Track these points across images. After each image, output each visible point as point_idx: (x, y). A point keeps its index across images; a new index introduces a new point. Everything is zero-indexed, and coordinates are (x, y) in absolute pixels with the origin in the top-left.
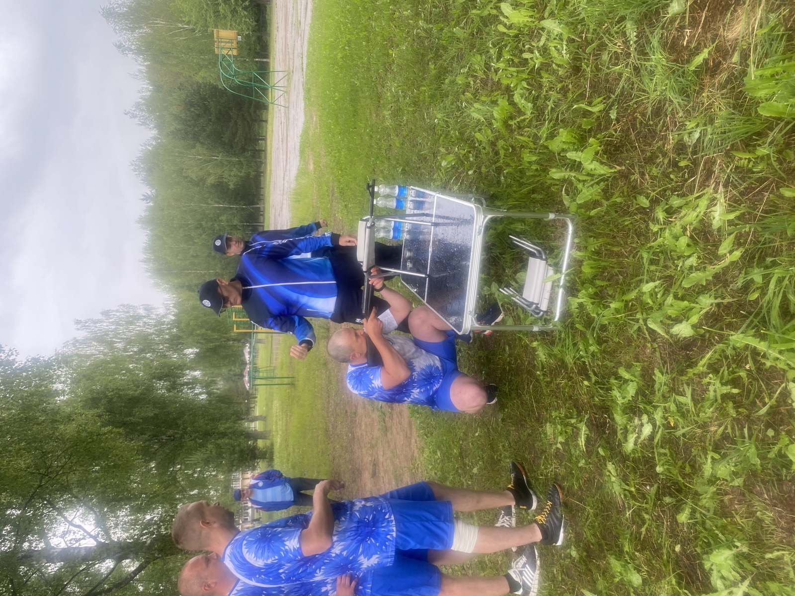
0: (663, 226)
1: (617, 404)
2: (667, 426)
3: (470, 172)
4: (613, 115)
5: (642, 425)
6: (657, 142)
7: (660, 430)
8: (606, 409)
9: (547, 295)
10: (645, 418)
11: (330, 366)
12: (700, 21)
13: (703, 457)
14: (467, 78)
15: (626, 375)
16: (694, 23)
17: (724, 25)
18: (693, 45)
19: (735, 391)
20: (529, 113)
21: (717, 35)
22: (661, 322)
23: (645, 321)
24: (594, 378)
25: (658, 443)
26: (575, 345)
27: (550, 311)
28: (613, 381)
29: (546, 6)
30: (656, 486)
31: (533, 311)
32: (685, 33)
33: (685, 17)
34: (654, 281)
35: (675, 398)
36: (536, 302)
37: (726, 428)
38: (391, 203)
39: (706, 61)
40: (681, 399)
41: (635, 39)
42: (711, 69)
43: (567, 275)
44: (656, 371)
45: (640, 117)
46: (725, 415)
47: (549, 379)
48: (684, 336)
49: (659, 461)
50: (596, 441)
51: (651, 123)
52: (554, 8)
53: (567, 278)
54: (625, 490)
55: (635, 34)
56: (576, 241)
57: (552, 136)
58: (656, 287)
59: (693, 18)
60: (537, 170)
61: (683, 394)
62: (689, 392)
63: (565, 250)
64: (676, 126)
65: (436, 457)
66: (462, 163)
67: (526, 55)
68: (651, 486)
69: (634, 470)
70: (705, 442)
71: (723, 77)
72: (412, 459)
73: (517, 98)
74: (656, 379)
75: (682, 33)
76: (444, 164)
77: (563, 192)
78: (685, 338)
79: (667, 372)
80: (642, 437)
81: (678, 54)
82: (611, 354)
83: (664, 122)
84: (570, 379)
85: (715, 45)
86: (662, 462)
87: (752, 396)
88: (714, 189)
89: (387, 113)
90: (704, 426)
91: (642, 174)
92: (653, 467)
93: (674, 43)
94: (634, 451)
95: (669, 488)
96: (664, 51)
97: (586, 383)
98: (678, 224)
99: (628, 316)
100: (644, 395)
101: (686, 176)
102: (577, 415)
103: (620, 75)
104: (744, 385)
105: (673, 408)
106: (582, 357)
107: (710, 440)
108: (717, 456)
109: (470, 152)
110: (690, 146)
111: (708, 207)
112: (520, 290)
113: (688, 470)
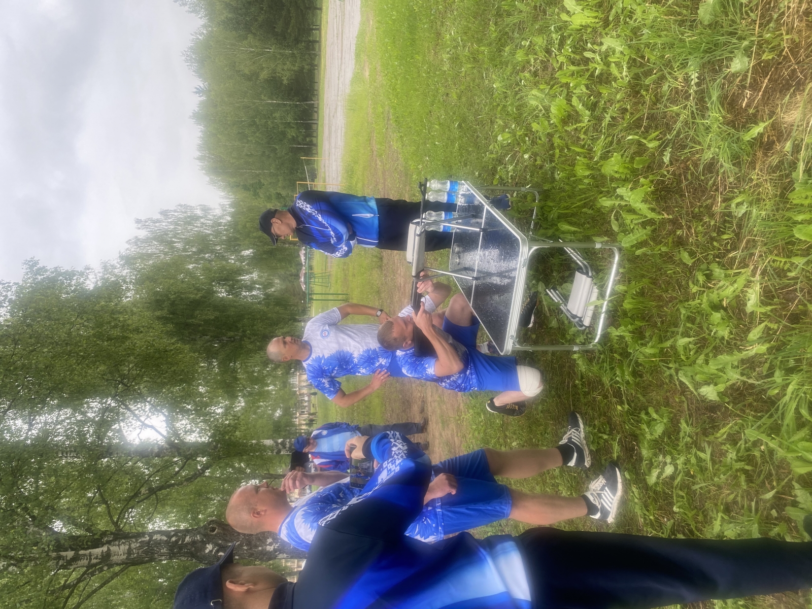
0: (703, 289)
1: (645, 438)
2: (688, 474)
3: (526, 156)
4: (666, 159)
5: (665, 464)
6: (706, 200)
7: (681, 475)
8: (635, 437)
9: (590, 313)
10: (668, 459)
11: (383, 295)
12: (761, 87)
13: (715, 512)
14: (527, 55)
15: (655, 416)
16: (755, 86)
17: (782, 105)
18: (751, 111)
19: (748, 468)
20: (586, 119)
21: (774, 113)
22: (692, 376)
23: (677, 371)
24: (626, 406)
25: (677, 485)
26: (612, 369)
27: (592, 329)
28: (643, 416)
29: (612, 8)
30: (672, 521)
31: (577, 323)
32: (745, 93)
33: (747, 76)
34: (689, 337)
35: (696, 453)
36: (579, 315)
37: (737, 496)
38: (442, 198)
39: (761, 135)
40: (702, 455)
41: (697, 80)
42: (765, 145)
43: (610, 301)
44: (682, 421)
45: (692, 168)
46: (738, 485)
47: (587, 390)
48: (710, 398)
49: (678, 502)
50: (624, 461)
51: (703, 178)
52: (620, 11)
53: (610, 304)
54: (645, 515)
55: (697, 75)
56: (621, 270)
57: (605, 156)
58: (690, 342)
59: (755, 80)
60: (589, 184)
61: (703, 451)
62: (709, 451)
63: (610, 274)
64: (725, 189)
65: (480, 419)
66: (519, 144)
67: (588, 55)
68: (668, 520)
69: (655, 500)
70: (717, 500)
71: (774, 160)
72: (458, 411)
73: (575, 101)
74: (682, 427)
75: (743, 92)
76: (500, 138)
77: (612, 217)
78: (711, 401)
79: (692, 424)
80: (664, 476)
81: (735, 116)
82: (645, 389)
83: (715, 182)
84: (605, 397)
85: (771, 121)
86: (679, 504)
87: (762, 477)
88: (752, 271)
89: (445, 57)
90: (719, 487)
91: (689, 228)
92: (671, 504)
93: (733, 100)
94: (656, 484)
95: (683, 527)
96: (723, 106)
97: (619, 408)
98: (716, 292)
99: (662, 361)
100: (669, 438)
101: (729, 247)
102: (610, 431)
103: (678, 115)
104: (757, 464)
105: (693, 460)
106: (617, 382)
107: (723, 499)
108: (726, 517)
109: (526, 135)
110: (736, 217)
111: (745, 286)
112: (566, 298)
113: (700, 518)
